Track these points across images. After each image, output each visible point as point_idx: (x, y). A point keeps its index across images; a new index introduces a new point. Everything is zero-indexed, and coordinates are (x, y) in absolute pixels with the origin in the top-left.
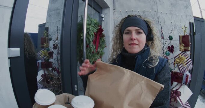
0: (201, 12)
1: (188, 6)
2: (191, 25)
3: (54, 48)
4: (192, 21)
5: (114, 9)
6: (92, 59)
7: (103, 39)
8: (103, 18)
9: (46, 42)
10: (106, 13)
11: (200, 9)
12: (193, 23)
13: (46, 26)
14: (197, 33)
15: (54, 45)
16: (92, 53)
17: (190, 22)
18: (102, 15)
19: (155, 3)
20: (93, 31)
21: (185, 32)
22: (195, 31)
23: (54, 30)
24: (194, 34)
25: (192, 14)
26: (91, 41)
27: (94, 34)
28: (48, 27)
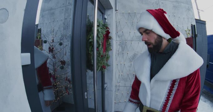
0: (199, 12)
1: (190, 9)
2: (193, 27)
3: (50, 51)
4: (194, 23)
5: (116, 10)
6: (101, 63)
7: (109, 42)
8: (106, 19)
9: (40, 45)
10: (109, 14)
11: (198, 9)
12: (195, 25)
13: (39, 28)
14: (198, 35)
15: (50, 48)
16: (100, 57)
17: (192, 25)
18: (106, 17)
19: (158, 5)
20: (102, 33)
21: (189, 34)
22: (196, 34)
23: (47, 32)
24: (196, 36)
25: (194, 17)
26: (101, 44)
27: (103, 36)
28: (41, 29)
